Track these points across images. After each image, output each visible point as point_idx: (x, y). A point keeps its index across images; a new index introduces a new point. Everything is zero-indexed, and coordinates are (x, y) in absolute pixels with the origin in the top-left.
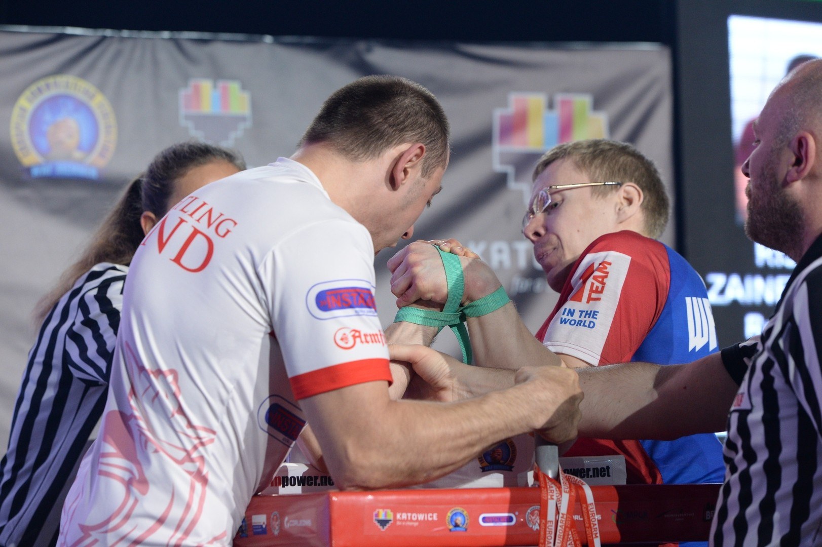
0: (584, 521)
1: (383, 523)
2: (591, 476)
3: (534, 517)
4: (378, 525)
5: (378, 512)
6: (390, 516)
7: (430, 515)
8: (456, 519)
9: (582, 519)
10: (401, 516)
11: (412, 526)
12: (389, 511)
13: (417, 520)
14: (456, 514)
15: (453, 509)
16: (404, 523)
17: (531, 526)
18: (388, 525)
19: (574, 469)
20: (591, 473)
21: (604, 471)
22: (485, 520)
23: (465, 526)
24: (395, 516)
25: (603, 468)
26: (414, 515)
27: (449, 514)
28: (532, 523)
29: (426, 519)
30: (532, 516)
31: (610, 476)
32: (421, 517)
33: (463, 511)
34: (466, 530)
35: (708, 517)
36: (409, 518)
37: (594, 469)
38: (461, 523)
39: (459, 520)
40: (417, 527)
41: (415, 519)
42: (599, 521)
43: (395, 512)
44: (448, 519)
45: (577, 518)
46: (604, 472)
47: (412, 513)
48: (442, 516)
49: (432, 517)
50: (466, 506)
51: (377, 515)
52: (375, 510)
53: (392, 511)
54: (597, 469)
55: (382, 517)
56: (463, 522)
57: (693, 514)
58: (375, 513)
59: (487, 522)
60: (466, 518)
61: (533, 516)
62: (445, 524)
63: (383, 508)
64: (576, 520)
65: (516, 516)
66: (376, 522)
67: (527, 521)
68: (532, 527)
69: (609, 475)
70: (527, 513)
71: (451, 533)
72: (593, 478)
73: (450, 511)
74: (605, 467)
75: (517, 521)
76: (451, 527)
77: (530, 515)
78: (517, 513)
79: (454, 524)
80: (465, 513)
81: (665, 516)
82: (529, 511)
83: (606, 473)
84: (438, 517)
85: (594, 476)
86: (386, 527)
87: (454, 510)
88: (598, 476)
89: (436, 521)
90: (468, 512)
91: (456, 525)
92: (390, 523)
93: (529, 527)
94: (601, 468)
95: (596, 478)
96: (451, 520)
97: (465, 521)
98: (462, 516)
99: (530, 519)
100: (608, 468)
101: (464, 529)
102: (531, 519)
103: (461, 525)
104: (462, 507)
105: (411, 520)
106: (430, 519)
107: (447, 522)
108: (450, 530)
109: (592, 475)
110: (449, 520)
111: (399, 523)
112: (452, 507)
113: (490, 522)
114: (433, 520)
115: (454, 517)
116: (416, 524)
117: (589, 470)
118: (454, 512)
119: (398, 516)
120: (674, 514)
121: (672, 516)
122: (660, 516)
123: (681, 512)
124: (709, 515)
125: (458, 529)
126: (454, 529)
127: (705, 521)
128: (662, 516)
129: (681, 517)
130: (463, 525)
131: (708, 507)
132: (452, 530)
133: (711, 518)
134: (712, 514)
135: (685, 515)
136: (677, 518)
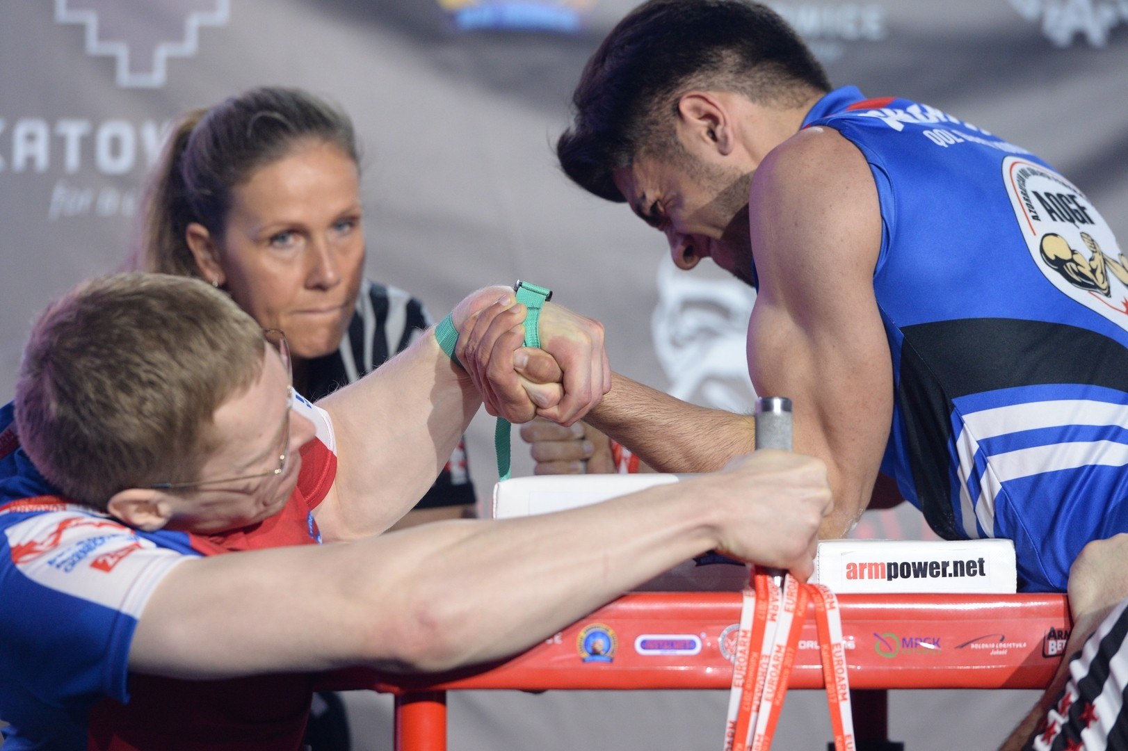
0: (820, 651)
2: (950, 575)
3: (734, 643)
8: (594, 643)
9: (817, 647)
14: (594, 635)
15: (589, 626)
17: (727, 657)
19: (920, 564)
20: (950, 570)
21: (975, 566)
22: (645, 645)
23: (609, 654)
25: (974, 562)
28: (729, 650)
30: (729, 641)
31: (984, 575)
33: (608, 631)
34: (612, 660)
35: (1053, 650)
37: (955, 564)
38: (603, 650)
39: (600, 644)
42: (848, 652)
44: (580, 642)
45: (812, 646)
46: (973, 568)
50: (612, 621)
54: (962, 563)
56: (606, 648)
57: (1025, 645)
59: (649, 648)
60: (612, 641)
61: (732, 640)
62: (574, 650)
64: (810, 648)
65: (702, 640)
67: (721, 649)
68: (730, 659)
69: (982, 573)
70: (722, 636)
72: (953, 577)
73: (585, 629)
74: (976, 560)
75: (703, 648)
76: (585, 655)
77: (726, 638)
78: (703, 635)
79: (590, 650)
80: (610, 633)
81: (973, 646)
82: (725, 632)
83: (978, 569)
85: (956, 575)
87: (592, 628)
88: (962, 575)
89: (560, 645)
90: (616, 632)
91: (595, 653)
93: (725, 659)
94: (969, 563)
95: (959, 577)
96: (587, 641)
97: (609, 646)
98: (605, 638)
99: (727, 645)
100: (981, 561)
101: (609, 660)
102: (729, 645)
103: (603, 653)
104: (604, 623)
107: (578, 647)
108: (584, 660)
109: (952, 572)
110: (583, 643)
112: (587, 624)
113: (654, 648)
114: (554, 645)
115: (592, 640)
117: (946, 564)
118: (591, 631)
120: (988, 644)
121: (985, 646)
122: (962, 646)
123: (1002, 640)
124: (1054, 647)
125: (597, 658)
126: (591, 658)
127: (1045, 655)
128: (966, 647)
129: (1002, 649)
130: (607, 652)
131: (1052, 634)
132: (587, 659)
133: (1058, 651)
134: (1059, 645)
135: (1010, 645)
136: (995, 649)
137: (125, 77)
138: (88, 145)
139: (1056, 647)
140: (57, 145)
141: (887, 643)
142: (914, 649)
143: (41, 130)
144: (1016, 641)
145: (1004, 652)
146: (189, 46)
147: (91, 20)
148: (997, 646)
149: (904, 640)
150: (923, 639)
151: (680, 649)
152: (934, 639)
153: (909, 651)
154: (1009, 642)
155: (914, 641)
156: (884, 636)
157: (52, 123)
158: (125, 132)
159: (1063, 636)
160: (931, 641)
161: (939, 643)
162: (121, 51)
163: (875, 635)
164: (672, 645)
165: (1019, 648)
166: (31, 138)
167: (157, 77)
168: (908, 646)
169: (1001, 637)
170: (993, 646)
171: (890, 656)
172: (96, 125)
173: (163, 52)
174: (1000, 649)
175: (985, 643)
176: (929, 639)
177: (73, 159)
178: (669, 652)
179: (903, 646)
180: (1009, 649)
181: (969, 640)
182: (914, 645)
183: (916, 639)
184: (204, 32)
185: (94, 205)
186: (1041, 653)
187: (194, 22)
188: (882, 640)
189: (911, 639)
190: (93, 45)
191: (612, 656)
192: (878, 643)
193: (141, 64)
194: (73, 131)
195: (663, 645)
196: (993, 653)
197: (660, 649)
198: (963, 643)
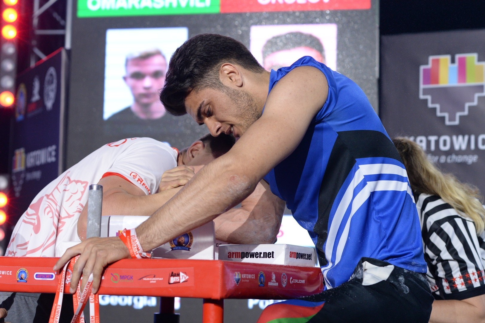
7: (8, 272)
13: (1, 275)
22: (37, 276)
27: (18, 272)
29: (6, 274)
32: (3, 273)
33: (26, 271)
34: (26, 281)
35: (172, 281)
39: (23, 275)
44: (17, 275)
48: (14, 273)
56: (25, 277)
59: (38, 278)
60: (27, 275)
62: (15, 278)
71: (18, 283)
75: (55, 278)
76: (18, 279)
78: (56, 273)
79: (20, 277)
81: (144, 279)
87: (22, 269)
90: (28, 271)
91: (21, 279)
98: (25, 273)
103: (24, 279)
104: (26, 268)
106: (9, 274)
108: (18, 281)
110: (18, 275)
112: (20, 268)
113: (40, 278)
115: (21, 274)
116: (1, 277)
118: (21, 271)
120: (150, 278)
121: (148, 279)
123: (154, 277)
124: (172, 280)
125: (22, 280)
126: (20, 281)
127: (169, 283)
128: (141, 280)
129: (154, 280)
131: (172, 275)
132: (19, 281)
133: (174, 282)
134: (174, 279)
135: (157, 279)
136: (152, 280)
137: (448, 123)
138: (437, 142)
139: (173, 280)
140: (429, 143)
141: (115, 278)
142: (124, 280)
143: (423, 138)
144: (159, 277)
145: (155, 282)
146: (466, 113)
147: (438, 106)
148: (152, 279)
149: (121, 276)
150: (127, 276)
151: (47, 278)
152: (131, 276)
154: (156, 278)
155: (124, 277)
156: (114, 274)
157: (427, 136)
158: (447, 138)
159: (176, 275)
160: (130, 277)
161: (133, 278)
162: (446, 115)
163: (112, 274)
164: (45, 276)
165: (160, 280)
166: (421, 141)
167: (457, 122)
168: (122, 279)
169: (154, 276)
170: (151, 279)
171: (116, 282)
172: (439, 136)
173: (458, 114)
174: (153, 280)
175: (148, 278)
176: (129, 276)
177: (433, 147)
178: (44, 279)
179: (120, 278)
180: (156, 280)
181: (143, 277)
182: (124, 278)
183: (125, 276)
184: (470, 108)
185: (439, 160)
186: (168, 282)
187: (467, 105)
188: (114, 276)
189: (123, 276)
190: (439, 114)
191: (27, 280)
192: (112, 277)
193: (452, 119)
194: (433, 139)
195: (43, 277)
196: (151, 282)
197: (41, 278)
198: (141, 277)
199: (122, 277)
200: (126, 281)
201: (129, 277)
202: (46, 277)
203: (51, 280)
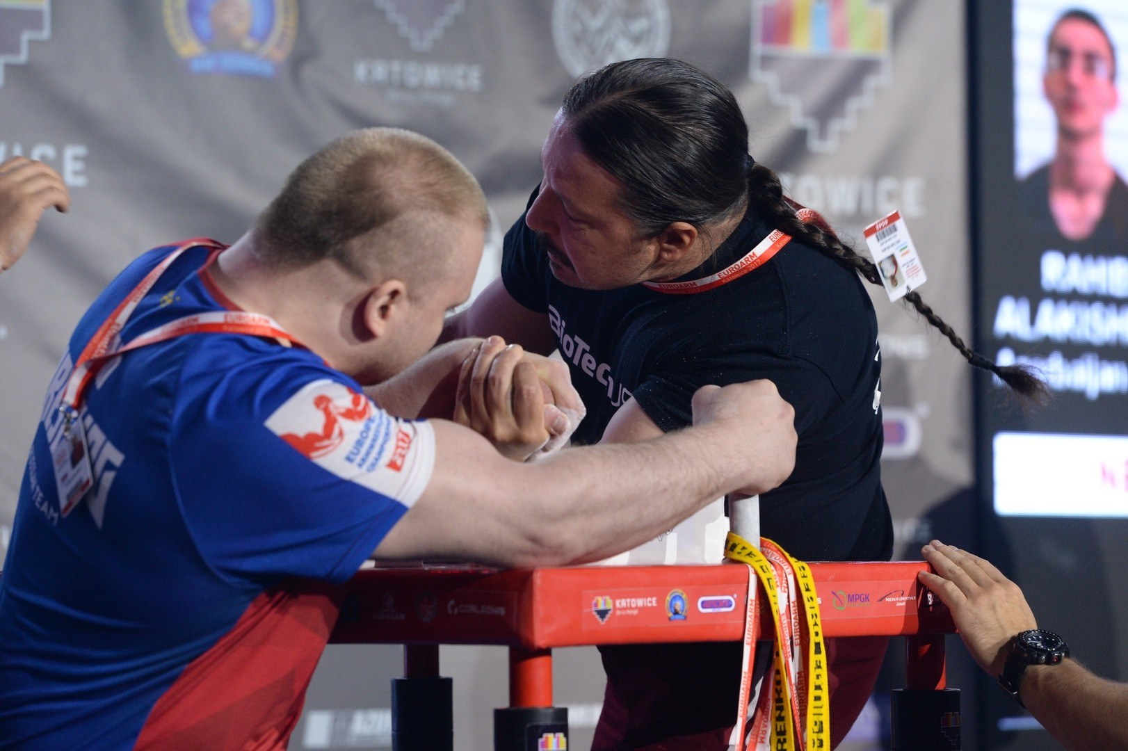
1: (603, 613)
4: (597, 617)
5: (597, 600)
6: (609, 606)
7: (649, 599)
8: (675, 605)
10: (620, 604)
11: (632, 616)
12: (607, 598)
13: (637, 608)
14: (674, 598)
16: (623, 613)
18: (608, 616)
22: (704, 605)
23: (684, 613)
24: (614, 604)
26: (633, 600)
27: (668, 598)
29: (645, 605)
32: (640, 602)
33: (682, 594)
34: (686, 617)
36: (629, 605)
38: (680, 609)
39: (678, 605)
40: (637, 615)
41: (634, 606)
43: (614, 598)
44: (667, 604)
47: (631, 597)
48: (661, 601)
49: (651, 602)
51: (596, 605)
52: (593, 599)
53: (611, 598)
55: (601, 607)
57: (915, 598)
58: (594, 602)
59: (706, 607)
60: (685, 603)
62: (663, 612)
63: (602, 595)
66: (595, 614)
71: (671, 621)
73: (669, 595)
76: (671, 615)
78: (736, 596)
79: (673, 611)
80: (684, 596)
81: (888, 599)
84: (658, 601)
86: (606, 619)
87: (674, 593)
89: (656, 607)
90: (687, 595)
91: (676, 613)
92: (610, 613)
96: (671, 603)
97: (684, 607)
98: (681, 602)
101: (683, 618)
103: (680, 612)
105: (631, 608)
106: (649, 605)
107: (666, 608)
108: (670, 619)
110: (669, 605)
111: (618, 613)
113: (708, 607)
114: (652, 607)
115: (673, 605)
116: (635, 612)
118: (673, 596)
119: (618, 603)
121: (894, 599)
122: (881, 600)
123: (902, 595)
125: (677, 616)
126: (674, 617)
128: (883, 601)
129: (902, 602)
130: (682, 611)
131: (930, 591)
135: (908, 599)
136: (899, 601)
141: (839, 599)
145: (905, 603)
149: (849, 595)
150: (860, 594)
151: (722, 607)
152: (866, 595)
153: (852, 605)
156: (838, 593)
161: (869, 598)
163: (833, 593)
165: (911, 600)
169: (902, 593)
170: (897, 599)
171: (842, 609)
175: (893, 597)
178: (717, 610)
179: (848, 600)
180: (906, 601)
181: (884, 596)
182: (854, 600)
183: (855, 596)
188: (836, 597)
192: (835, 599)
195: (713, 604)
196: (899, 604)
197: (711, 607)
198: (881, 597)
199: (852, 598)
200: (858, 604)
201: (862, 596)
202: (718, 605)
203: (728, 612)
